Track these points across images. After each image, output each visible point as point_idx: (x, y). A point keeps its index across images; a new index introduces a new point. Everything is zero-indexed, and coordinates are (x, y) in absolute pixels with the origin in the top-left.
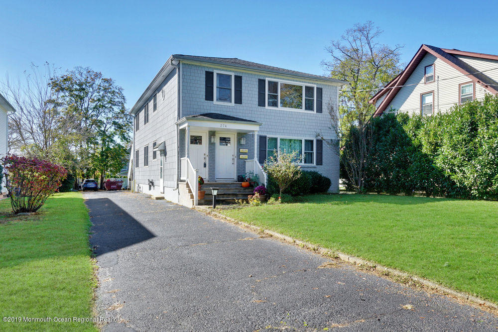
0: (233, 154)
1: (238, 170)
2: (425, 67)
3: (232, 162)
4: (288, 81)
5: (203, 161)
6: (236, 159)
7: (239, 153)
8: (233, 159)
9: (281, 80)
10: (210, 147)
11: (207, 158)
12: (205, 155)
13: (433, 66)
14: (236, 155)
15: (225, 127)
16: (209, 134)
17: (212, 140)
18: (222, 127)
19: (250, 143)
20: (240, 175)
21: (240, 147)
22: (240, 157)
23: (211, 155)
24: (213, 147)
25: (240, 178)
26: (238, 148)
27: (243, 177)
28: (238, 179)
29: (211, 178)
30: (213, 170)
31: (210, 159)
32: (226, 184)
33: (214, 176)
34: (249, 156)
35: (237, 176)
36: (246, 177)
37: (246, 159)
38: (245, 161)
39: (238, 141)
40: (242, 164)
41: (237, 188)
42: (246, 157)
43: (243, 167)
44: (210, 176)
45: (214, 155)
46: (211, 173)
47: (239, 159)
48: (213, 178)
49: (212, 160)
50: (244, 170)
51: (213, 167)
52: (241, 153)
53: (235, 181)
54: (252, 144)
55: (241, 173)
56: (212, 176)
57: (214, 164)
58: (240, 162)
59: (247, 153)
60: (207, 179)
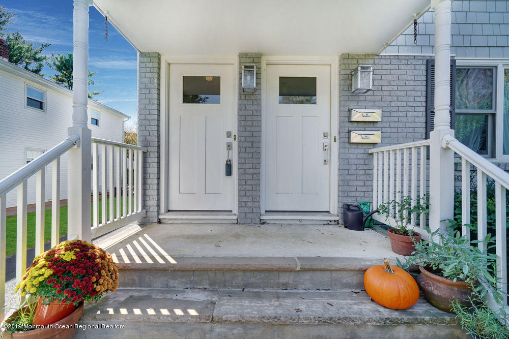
0: (326, 129)
1: (344, 184)
3: (322, 155)
5: (224, 156)
6: (335, 147)
7: (348, 126)
8: (326, 148)
11: (235, 145)
12: (229, 135)
14: (335, 133)
16: (240, 63)
17: (244, 81)
19: (390, 88)
20: (349, 201)
21: (352, 104)
22: (349, 138)
23: (245, 134)
24: (251, 107)
25: (350, 214)
26: (342, 109)
27: (365, 209)
28: (345, 215)
29: (247, 210)
30: (252, 185)
31: (243, 150)
32: (276, 273)
33: (256, 203)
34: (385, 135)
35: (341, 205)
36: (377, 211)
37: (374, 144)
38: (372, 154)
39: (343, 82)
40: (357, 162)
41: (331, 319)
42: (376, 137)
43: (362, 172)
44: (241, 204)
45: (255, 134)
46: (245, 195)
47: (348, 146)
48: (252, 212)
49: (248, 150)
50: (368, 183)
51: (253, 174)
52: (355, 124)
53: (333, 223)
54: (399, 93)
55: (353, 194)
56: (249, 204)
57: (257, 165)
58: (352, 156)
59: (379, 125)
60: (235, 215)
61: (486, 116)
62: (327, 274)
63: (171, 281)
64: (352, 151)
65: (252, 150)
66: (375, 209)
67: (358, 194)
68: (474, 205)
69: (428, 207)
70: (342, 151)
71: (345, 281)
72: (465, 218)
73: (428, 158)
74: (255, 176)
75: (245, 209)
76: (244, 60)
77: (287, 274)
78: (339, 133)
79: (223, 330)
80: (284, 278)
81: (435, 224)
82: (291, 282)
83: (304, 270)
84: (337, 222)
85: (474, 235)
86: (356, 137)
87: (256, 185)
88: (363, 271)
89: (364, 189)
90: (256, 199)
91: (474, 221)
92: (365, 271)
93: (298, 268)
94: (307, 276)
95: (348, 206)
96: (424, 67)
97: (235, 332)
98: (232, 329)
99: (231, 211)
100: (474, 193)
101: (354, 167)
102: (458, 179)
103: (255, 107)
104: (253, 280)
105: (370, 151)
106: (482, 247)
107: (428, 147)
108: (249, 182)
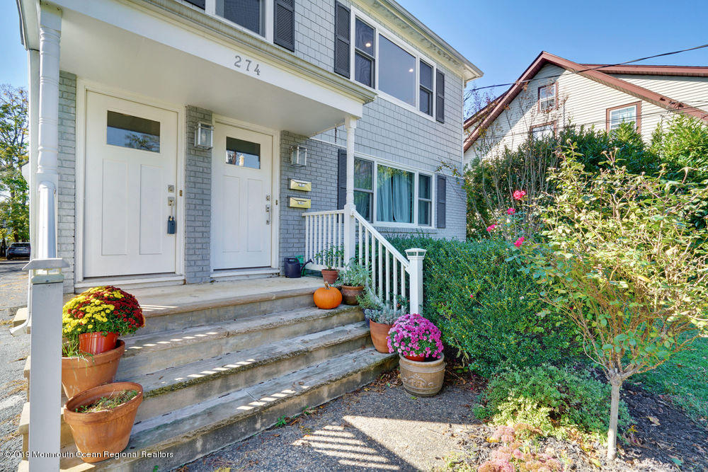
0: (269, 193)
1: (284, 242)
2: (539, 89)
3: (265, 216)
4: (395, 37)
5: (166, 212)
6: (276, 209)
7: (287, 192)
8: (268, 209)
9: (383, 28)
10: (189, 164)
11: (181, 202)
12: (171, 188)
13: (555, 85)
14: (276, 196)
15: (252, 74)
16: (188, 116)
17: (200, 139)
18: (242, 70)
19: (316, 166)
20: (289, 255)
21: (290, 175)
22: (288, 202)
23: (195, 191)
24: (202, 164)
25: (290, 265)
26: (283, 177)
27: (301, 261)
28: (285, 267)
29: (196, 269)
30: (202, 244)
31: (192, 207)
32: (258, 304)
33: (206, 262)
34: (314, 202)
35: (281, 259)
36: (310, 261)
37: (305, 209)
38: (304, 217)
39: (283, 155)
40: (294, 223)
41: (301, 318)
42: (308, 204)
43: (297, 231)
44: (189, 263)
45: (205, 192)
46: (195, 254)
47: (287, 209)
48: (203, 271)
49: (198, 207)
50: (302, 240)
51: (203, 232)
52: (292, 192)
53: (275, 275)
54: (322, 171)
55: (290, 250)
56: (199, 263)
57: (207, 224)
58: (290, 218)
59: (309, 194)
60: (181, 275)
61: (369, 194)
62: (291, 299)
63: (170, 325)
64: (290, 213)
65: (202, 208)
66: (307, 261)
67: (294, 250)
68: (364, 249)
69: (343, 252)
70: (283, 213)
71: (302, 303)
72: (360, 256)
73: (343, 222)
74: (205, 234)
75: (195, 268)
76: (193, 114)
77: (266, 303)
78: (280, 198)
79: (235, 341)
80: (265, 306)
81: (347, 261)
82: (268, 309)
83: (278, 298)
84: (278, 275)
85: (364, 264)
86: (293, 202)
87: (206, 243)
88: (312, 294)
89: (299, 245)
90: (206, 258)
91: (364, 257)
92: (313, 294)
93: (274, 298)
94: (279, 302)
95: (289, 259)
96: (337, 154)
97: (243, 340)
98: (242, 339)
99: (174, 273)
100: (364, 244)
101: (291, 227)
102: (357, 235)
103: (206, 165)
104: (242, 311)
105: (303, 214)
106: (367, 268)
107: (343, 215)
108: (199, 241)
